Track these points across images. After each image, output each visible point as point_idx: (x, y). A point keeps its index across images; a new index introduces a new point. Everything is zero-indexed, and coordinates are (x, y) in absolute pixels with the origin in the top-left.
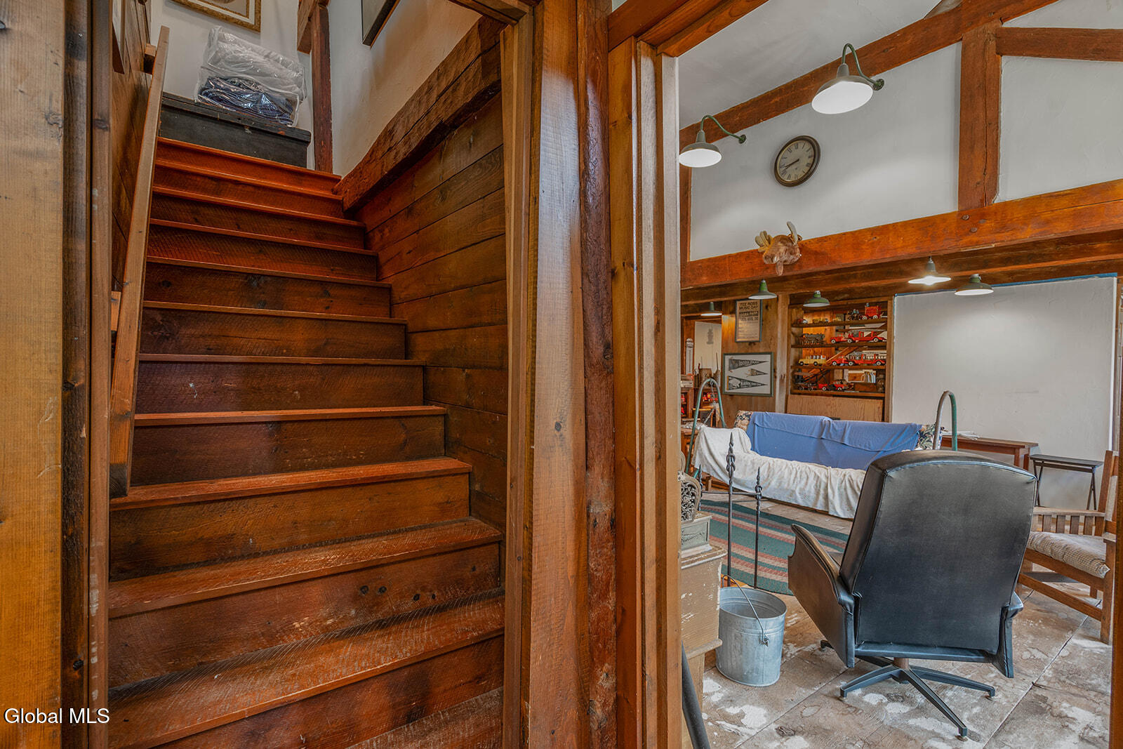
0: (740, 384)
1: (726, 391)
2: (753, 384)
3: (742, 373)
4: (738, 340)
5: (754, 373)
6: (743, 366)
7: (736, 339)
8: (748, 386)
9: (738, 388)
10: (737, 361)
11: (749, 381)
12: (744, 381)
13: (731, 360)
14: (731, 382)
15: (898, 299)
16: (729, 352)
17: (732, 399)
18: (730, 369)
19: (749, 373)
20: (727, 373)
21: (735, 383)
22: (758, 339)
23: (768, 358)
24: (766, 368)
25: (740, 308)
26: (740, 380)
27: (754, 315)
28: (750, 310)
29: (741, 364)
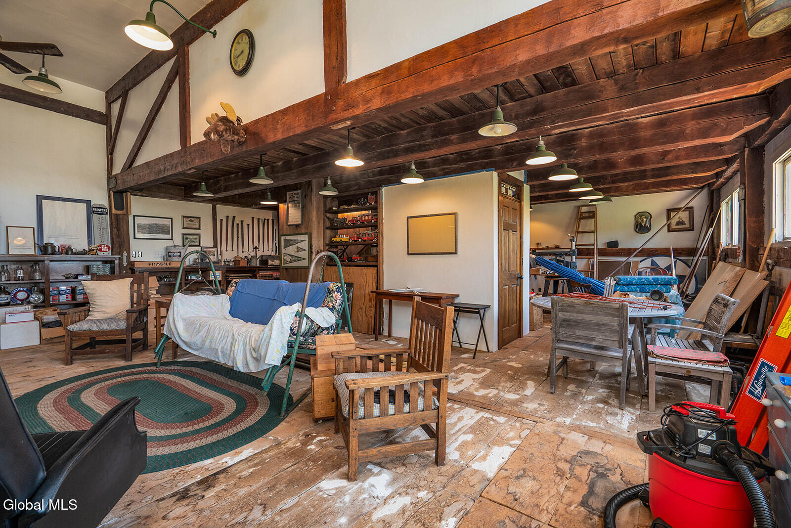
0: (291, 260)
1: (283, 265)
2: (299, 259)
3: (291, 250)
4: (289, 224)
5: (299, 250)
6: (292, 245)
7: (287, 223)
8: (296, 261)
9: (290, 263)
10: (289, 241)
11: (296, 257)
12: (293, 256)
13: (285, 240)
14: (285, 258)
15: (385, 189)
16: (285, 233)
17: (286, 271)
18: (284, 248)
19: (296, 250)
20: (283, 251)
21: (288, 258)
22: (300, 223)
23: (306, 237)
24: (305, 245)
25: (290, 198)
26: (291, 255)
27: (298, 203)
28: (295, 199)
29: (291, 243)
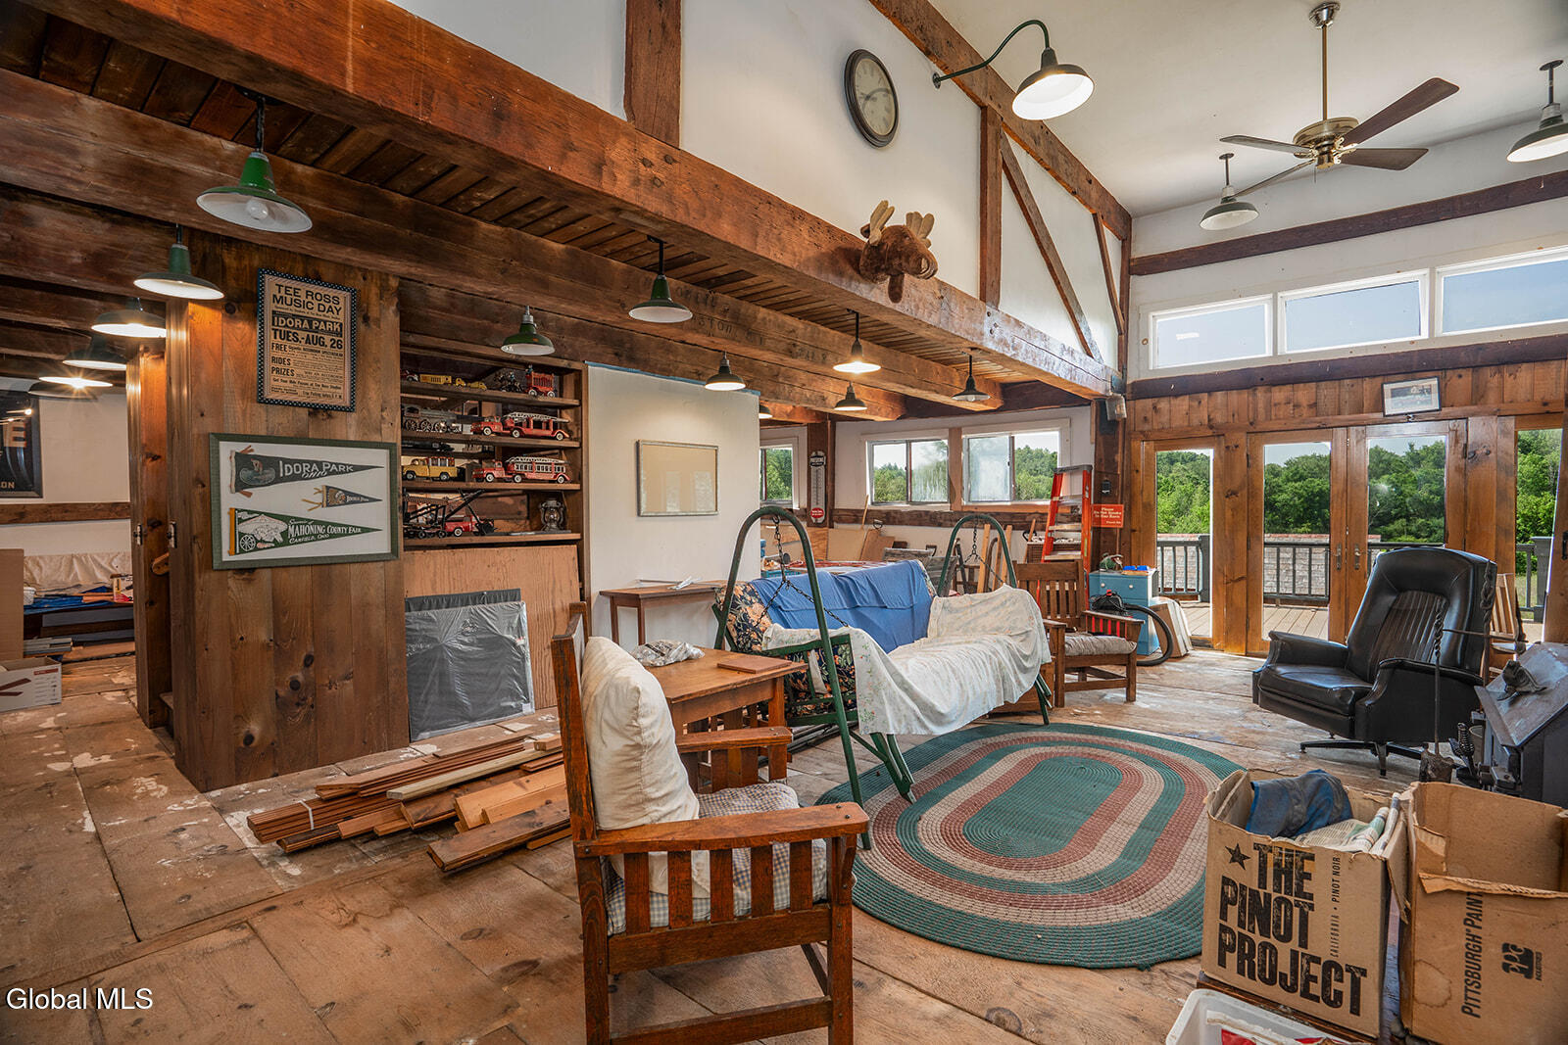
0: (284, 534)
1: (226, 557)
3: (292, 498)
4: (269, 398)
5: (333, 497)
6: (294, 478)
8: (316, 537)
9: (277, 544)
12: (299, 521)
13: (242, 460)
14: (245, 528)
16: (235, 434)
17: (247, 581)
18: (240, 486)
19: (319, 498)
20: (229, 501)
22: (341, 400)
23: (380, 458)
25: (279, 302)
27: (330, 332)
28: (316, 313)
29: (286, 470)
